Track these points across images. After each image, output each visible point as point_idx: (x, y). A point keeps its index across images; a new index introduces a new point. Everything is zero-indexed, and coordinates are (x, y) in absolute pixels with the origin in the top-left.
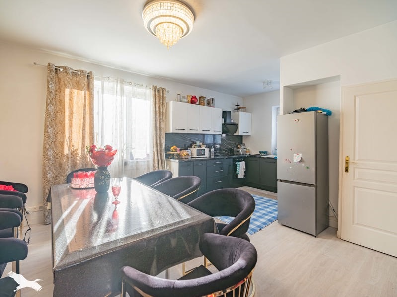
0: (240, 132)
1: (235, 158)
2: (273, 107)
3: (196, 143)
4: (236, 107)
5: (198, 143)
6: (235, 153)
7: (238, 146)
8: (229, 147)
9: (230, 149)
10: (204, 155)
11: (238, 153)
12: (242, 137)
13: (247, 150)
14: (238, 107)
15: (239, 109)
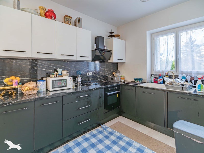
0: (114, 59)
1: (108, 88)
2: (147, 32)
3: (57, 72)
4: (110, 34)
5: (60, 71)
6: (110, 80)
7: (114, 73)
8: (103, 74)
9: (105, 76)
10: (66, 86)
11: (112, 81)
12: (116, 64)
13: (122, 77)
14: (113, 34)
15: (114, 36)
